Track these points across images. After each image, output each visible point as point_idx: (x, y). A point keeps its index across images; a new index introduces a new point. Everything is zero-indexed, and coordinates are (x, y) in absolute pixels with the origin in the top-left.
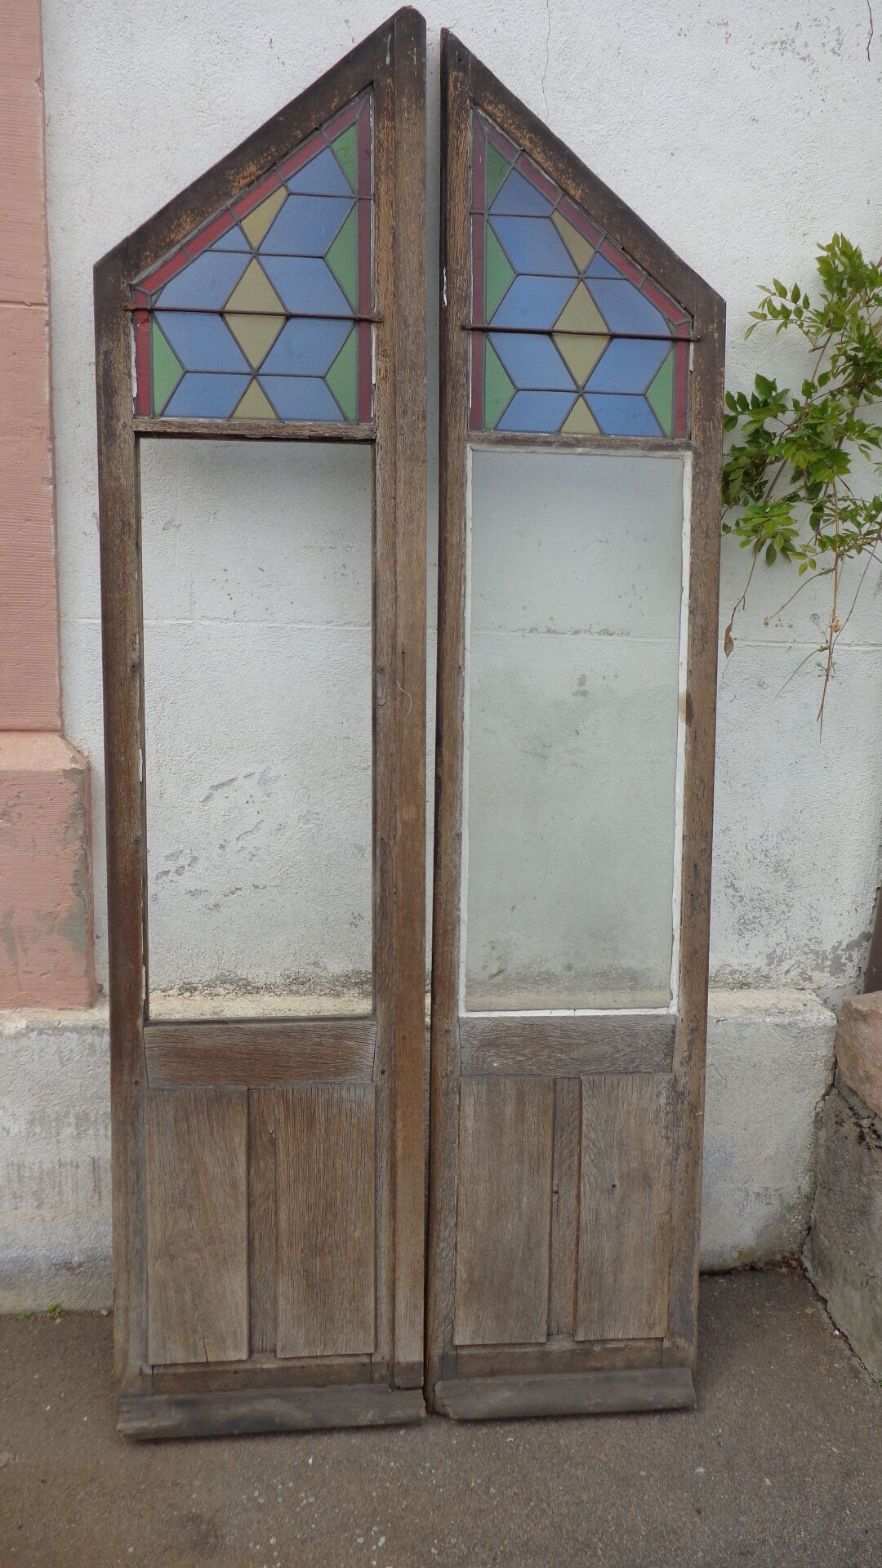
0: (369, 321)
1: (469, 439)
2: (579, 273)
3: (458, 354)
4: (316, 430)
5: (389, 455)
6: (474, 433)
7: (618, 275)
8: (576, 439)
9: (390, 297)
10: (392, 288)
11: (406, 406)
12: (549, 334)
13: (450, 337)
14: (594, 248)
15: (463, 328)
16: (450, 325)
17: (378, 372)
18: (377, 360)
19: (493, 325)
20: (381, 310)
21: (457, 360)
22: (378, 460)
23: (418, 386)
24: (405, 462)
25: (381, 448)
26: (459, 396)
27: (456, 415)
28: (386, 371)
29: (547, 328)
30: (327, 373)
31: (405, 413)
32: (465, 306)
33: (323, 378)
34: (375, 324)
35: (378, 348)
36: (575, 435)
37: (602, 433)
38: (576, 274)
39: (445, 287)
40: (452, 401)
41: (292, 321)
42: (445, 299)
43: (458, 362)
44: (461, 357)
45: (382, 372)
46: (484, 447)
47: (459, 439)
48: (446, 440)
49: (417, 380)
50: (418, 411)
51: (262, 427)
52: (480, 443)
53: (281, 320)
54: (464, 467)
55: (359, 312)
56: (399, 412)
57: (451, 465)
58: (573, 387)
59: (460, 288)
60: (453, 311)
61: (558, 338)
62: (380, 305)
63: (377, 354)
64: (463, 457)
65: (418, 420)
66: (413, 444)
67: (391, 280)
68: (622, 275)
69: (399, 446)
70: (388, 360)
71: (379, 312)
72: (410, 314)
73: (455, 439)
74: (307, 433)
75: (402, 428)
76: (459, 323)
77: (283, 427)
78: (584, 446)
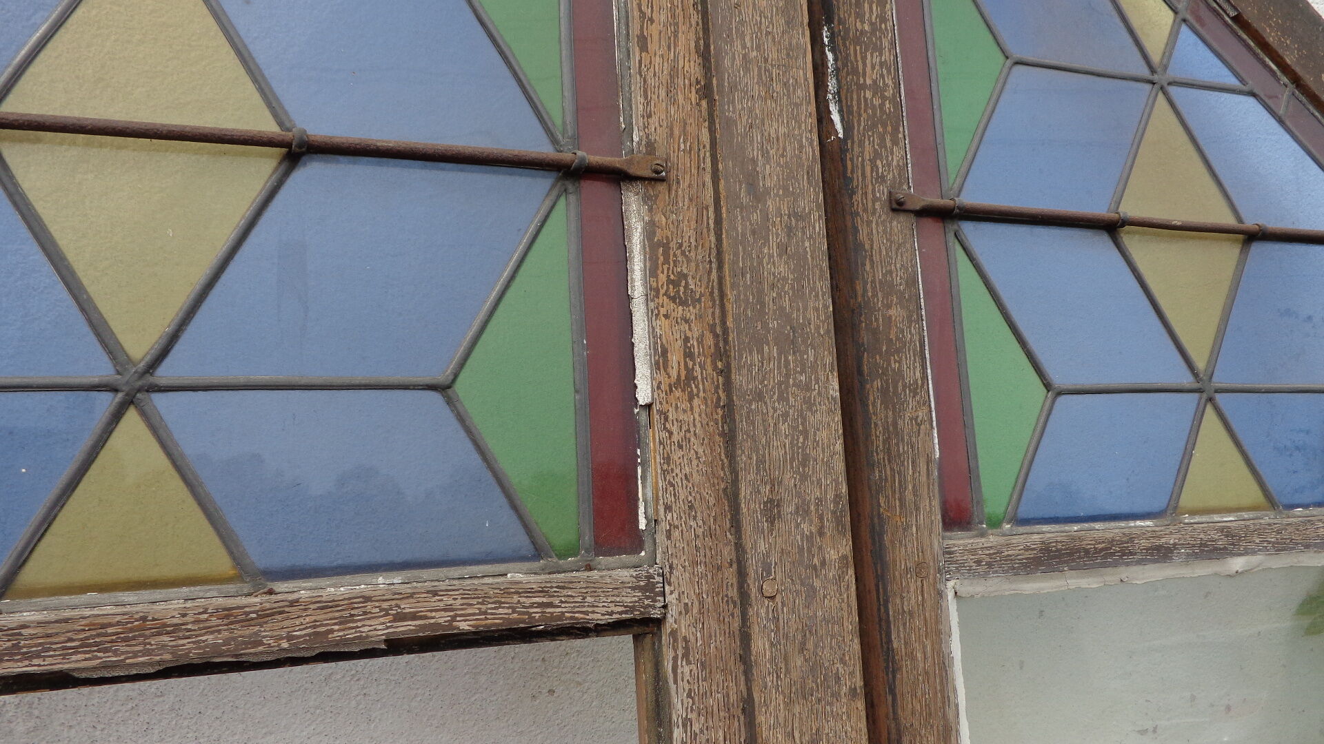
0: (618, 177)
1: (951, 563)
2: (1153, 70)
3: (888, 288)
4: (421, 608)
5: (719, 677)
6: (961, 541)
7: (1232, 81)
8: (1226, 532)
9: (688, 98)
10: (692, 68)
11: (774, 483)
12: (1111, 228)
13: (863, 234)
14: (1175, 12)
15: (898, 207)
16: (858, 197)
17: (660, 361)
18: (652, 314)
19: (970, 198)
20: (659, 136)
21: (889, 307)
22: (679, 705)
23: (810, 404)
24: (789, 704)
25: (686, 655)
26: (904, 424)
27: (903, 487)
28: (688, 354)
29: (1098, 208)
30: (456, 376)
31: (772, 510)
32: (895, 142)
33: (443, 389)
34: (639, 186)
35: (652, 271)
36: (1216, 518)
37: (1271, 502)
38: (1144, 72)
39: (832, 84)
40: (887, 441)
41: (312, 172)
42: (836, 117)
43: (892, 312)
44: (901, 295)
45: (675, 358)
46: (997, 585)
47: (920, 567)
48: (881, 578)
49: (807, 387)
50: (819, 501)
51: (162, 628)
52: (985, 576)
53: (264, 165)
54: (943, 665)
55: (577, 140)
56: (750, 507)
57: (906, 665)
58: (1187, 380)
59: (877, 89)
60: (863, 153)
61: (1132, 241)
62: (654, 121)
63: (652, 293)
64: (937, 633)
65: (821, 533)
66: (807, 630)
67: (687, 39)
68: (1242, 81)
69: (760, 644)
70: (691, 313)
71: (651, 147)
72: (765, 154)
73: (907, 570)
74: (377, 629)
75: (767, 568)
76: (882, 192)
77: (264, 615)
78: (1246, 553)
